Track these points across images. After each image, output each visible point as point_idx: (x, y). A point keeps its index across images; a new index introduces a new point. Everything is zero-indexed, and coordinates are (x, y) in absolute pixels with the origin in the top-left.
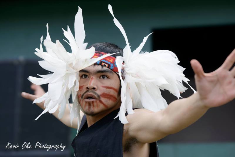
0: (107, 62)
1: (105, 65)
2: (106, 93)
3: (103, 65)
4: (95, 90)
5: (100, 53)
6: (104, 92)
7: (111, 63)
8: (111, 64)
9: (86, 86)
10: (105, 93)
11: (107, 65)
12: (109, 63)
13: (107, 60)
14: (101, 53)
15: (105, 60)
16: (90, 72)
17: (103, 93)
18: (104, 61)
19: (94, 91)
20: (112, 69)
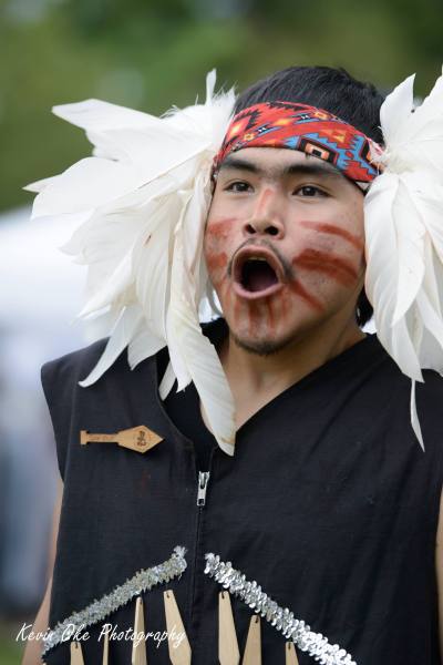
0: (324, 141)
1: (317, 154)
2: (317, 249)
3: (311, 151)
4: (278, 236)
5: (297, 109)
6: (309, 246)
7: (340, 145)
8: (339, 151)
9: (246, 222)
10: (313, 251)
11: (324, 154)
12: (333, 146)
13: (325, 135)
14: (303, 109)
15: (316, 135)
16: (263, 169)
17: (307, 250)
18: (313, 137)
19: (273, 240)
20: (344, 168)
